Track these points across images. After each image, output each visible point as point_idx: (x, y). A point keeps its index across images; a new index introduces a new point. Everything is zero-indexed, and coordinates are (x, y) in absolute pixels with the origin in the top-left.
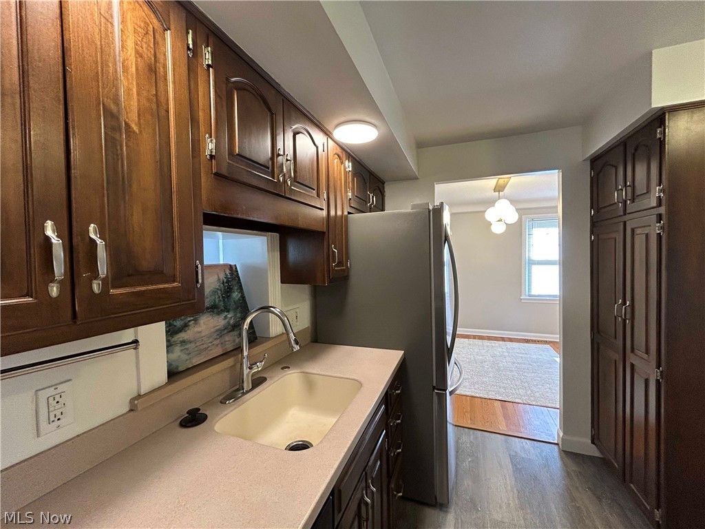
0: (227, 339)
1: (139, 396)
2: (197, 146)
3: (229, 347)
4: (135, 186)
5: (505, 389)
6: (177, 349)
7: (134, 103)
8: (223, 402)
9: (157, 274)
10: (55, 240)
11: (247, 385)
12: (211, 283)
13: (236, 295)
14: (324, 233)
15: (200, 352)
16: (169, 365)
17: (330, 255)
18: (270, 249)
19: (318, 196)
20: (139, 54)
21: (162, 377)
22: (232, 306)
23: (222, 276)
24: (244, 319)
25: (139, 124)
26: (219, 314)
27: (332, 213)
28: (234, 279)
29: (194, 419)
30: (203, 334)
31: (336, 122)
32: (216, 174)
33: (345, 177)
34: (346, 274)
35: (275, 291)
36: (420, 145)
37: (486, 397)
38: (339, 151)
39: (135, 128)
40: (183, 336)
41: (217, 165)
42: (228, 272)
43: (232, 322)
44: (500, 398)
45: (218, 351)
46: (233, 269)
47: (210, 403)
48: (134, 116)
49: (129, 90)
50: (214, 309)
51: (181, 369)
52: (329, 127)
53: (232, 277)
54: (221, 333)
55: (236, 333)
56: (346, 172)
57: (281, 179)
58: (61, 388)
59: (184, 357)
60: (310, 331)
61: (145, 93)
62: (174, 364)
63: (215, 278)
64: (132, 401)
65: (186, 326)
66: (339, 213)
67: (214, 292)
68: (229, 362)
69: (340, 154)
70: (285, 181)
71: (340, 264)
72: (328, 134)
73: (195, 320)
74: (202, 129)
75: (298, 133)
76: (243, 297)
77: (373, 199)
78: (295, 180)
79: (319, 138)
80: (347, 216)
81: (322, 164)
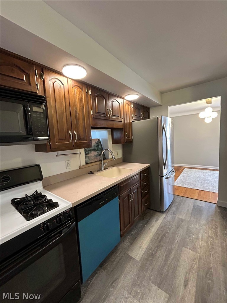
0: (98, 157)
1: (81, 166)
2: (89, 112)
3: (99, 159)
4: (80, 123)
5: (204, 186)
6: (87, 158)
7: (79, 108)
8: (97, 171)
9: (84, 139)
10: (71, 133)
11: (103, 168)
12: (94, 143)
13: (100, 147)
14: (123, 128)
15: (92, 160)
16: (86, 161)
17: (125, 135)
18: (109, 134)
19: (120, 118)
20: (79, 99)
21: (85, 163)
22: (99, 149)
23: (96, 142)
24: (102, 152)
25: (80, 112)
26: (96, 151)
27: (126, 122)
28: (99, 143)
29: (91, 173)
30: (92, 156)
31: (125, 95)
32: (93, 118)
33: (131, 110)
34: (131, 141)
35: (110, 145)
36: (162, 93)
37: (194, 188)
38: (128, 102)
39: (79, 113)
40: (88, 155)
41: (93, 116)
42: (98, 141)
43: (99, 153)
44: (199, 189)
45: (96, 160)
46: (99, 140)
47: (95, 171)
48: (79, 110)
49: (78, 106)
50: (94, 150)
51: (88, 163)
52: (123, 96)
53: (99, 142)
54: (97, 156)
55: (100, 156)
56: (131, 109)
57: (109, 116)
58: (69, 161)
59: (89, 160)
60: (122, 159)
61: (80, 105)
62: (87, 161)
63: (95, 142)
64: (79, 167)
65: (89, 153)
66: (128, 122)
67: (95, 146)
68: (98, 163)
69: (128, 103)
70: (110, 116)
71: (128, 137)
72: (123, 98)
73: (91, 152)
74: (90, 108)
75: (113, 102)
76: (102, 147)
77: (143, 115)
78: (113, 115)
79: (120, 100)
80: (132, 122)
81: (121, 109)
